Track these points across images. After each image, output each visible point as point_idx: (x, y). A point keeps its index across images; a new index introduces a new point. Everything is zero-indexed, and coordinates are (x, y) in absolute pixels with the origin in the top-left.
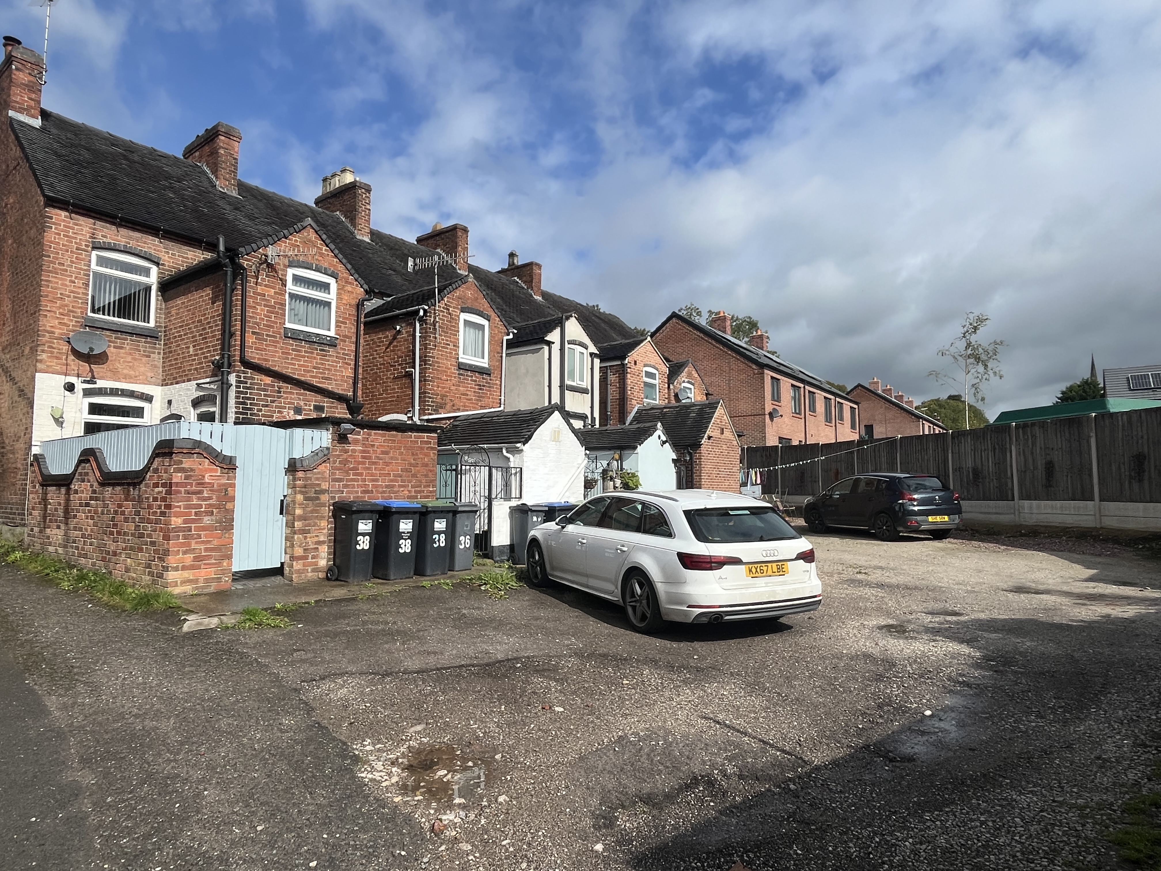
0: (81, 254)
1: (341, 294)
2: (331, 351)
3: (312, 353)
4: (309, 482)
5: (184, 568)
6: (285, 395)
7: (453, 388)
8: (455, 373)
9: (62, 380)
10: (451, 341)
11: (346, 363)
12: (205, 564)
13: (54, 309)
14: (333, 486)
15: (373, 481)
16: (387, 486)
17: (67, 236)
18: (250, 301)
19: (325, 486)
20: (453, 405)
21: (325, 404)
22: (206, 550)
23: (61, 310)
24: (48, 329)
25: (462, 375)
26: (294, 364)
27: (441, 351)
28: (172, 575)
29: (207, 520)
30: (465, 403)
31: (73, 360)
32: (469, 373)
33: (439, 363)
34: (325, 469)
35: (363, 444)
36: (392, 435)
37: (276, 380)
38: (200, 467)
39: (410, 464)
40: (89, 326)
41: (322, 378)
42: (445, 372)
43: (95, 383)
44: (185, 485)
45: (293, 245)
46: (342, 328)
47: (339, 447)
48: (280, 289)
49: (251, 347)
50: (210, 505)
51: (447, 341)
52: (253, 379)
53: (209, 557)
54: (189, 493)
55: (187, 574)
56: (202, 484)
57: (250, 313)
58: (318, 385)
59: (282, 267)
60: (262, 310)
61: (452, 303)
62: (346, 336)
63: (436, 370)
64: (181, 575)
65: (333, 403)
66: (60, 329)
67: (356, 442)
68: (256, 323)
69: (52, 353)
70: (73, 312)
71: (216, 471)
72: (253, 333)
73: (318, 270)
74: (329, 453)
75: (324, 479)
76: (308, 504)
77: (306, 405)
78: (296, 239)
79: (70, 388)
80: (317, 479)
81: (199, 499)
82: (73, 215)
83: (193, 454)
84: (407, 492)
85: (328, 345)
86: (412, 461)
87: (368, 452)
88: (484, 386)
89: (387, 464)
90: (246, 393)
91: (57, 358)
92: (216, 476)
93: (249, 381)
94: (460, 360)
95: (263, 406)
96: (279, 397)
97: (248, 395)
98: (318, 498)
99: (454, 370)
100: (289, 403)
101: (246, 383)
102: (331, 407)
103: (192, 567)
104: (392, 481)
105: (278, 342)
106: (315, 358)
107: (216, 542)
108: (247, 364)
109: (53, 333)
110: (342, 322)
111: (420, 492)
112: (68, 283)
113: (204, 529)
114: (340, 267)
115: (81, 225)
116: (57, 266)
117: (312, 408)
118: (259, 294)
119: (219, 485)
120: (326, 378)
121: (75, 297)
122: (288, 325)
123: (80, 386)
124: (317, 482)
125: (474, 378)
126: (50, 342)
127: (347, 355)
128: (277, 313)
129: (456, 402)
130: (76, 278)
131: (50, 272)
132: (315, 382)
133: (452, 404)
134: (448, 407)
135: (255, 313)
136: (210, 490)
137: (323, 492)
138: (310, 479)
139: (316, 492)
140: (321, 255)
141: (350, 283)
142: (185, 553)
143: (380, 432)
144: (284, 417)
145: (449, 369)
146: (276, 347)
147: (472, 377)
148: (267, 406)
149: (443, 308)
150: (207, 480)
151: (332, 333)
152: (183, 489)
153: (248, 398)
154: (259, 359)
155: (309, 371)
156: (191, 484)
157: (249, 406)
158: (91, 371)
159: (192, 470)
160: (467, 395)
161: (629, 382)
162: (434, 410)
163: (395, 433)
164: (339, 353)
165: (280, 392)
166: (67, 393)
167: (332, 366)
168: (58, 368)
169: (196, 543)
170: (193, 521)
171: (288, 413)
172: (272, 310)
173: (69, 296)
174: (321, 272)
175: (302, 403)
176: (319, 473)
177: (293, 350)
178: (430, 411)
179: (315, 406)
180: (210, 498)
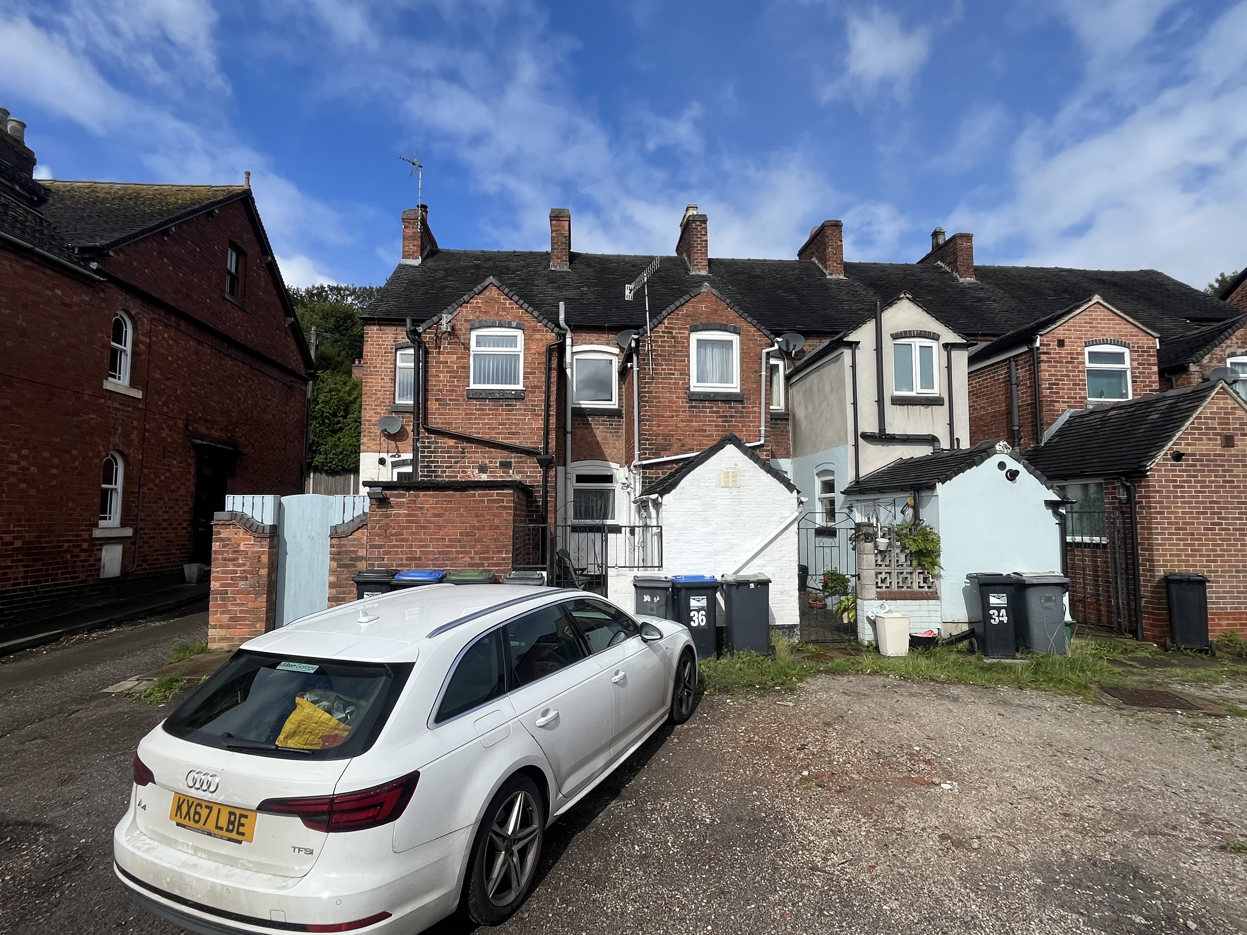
0: (388, 356)
1: (528, 344)
2: (519, 405)
3: (498, 410)
4: (344, 549)
5: (221, 627)
6: (469, 455)
7: (681, 425)
8: (685, 407)
9: (376, 456)
10: (675, 370)
11: (536, 415)
12: (240, 625)
13: (371, 403)
14: (371, 553)
15: (422, 546)
16: (439, 553)
17: (379, 345)
18: (432, 371)
19: (362, 553)
20: (683, 445)
21: (513, 460)
22: (241, 611)
23: (376, 403)
24: (367, 418)
25: (695, 407)
26: (478, 424)
27: (661, 383)
28: (211, 632)
29: (242, 584)
30: (701, 440)
31: (385, 440)
32: (707, 404)
33: (659, 397)
34: (362, 535)
35: (409, 507)
36: (447, 495)
37: (460, 442)
38: (236, 536)
39: (473, 527)
40: (395, 412)
41: (509, 433)
42: (669, 407)
43: (400, 456)
44: (223, 552)
45: (474, 308)
46: (531, 379)
47: (380, 512)
48: (463, 354)
49: (434, 414)
50: (244, 571)
51: (671, 369)
52: (437, 443)
53: (244, 619)
54: (225, 560)
55: (223, 632)
56: (238, 551)
57: (432, 381)
58: (504, 441)
59: (464, 331)
60: (444, 377)
61: (675, 324)
62: (535, 387)
63: (655, 406)
64: (219, 632)
65: (521, 457)
66: (376, 417)
67: (400, 505)
68: (439, 390)
69: (370, 436)
70: (384, 402)
71: (250, 540)
72: (436, 400)
73: (501, 326)
74: (366, 519)
75: (361, 546)
76: (343, 572)
77: (491, 462)
78: (478, 301)
79: (382, 462)
80: (353, 546)
81: (234, 565)
82: (382, 327)
83: (229, 525)
84: (469, 560)
85: (514, 399)
86: (477, 524)
87: (416, 515)
88: (732, 417)
89: (440, 527)
90: (431, 457)
91: (374, 440)
92: (249, 544)
93: (433, 446)
94: (692, 389)
95: (447, 467)
96: (463, 458)
97: (432, 459)
98: (354, 566)
99: (683, 403)
100: (473, 462)
101: (430, 447)
102: (519, 462)
103: (228, 627)
104: (448, 547)
105: (461, 405)
106: (500, 415)
107: (250, 605)
108: (431, 431)
109: (370, 421)
110: (530, 373)
111: (487, 559)
112: (380, 381)
113: (238, 592)
114: (528, 317)
115: (387, 334)
116: (372, 369)
117: (498, 465)
118: (441, 362)
119: (253, 553)
120: (513, 433)
121: (384, 391)
122: (473, 386)
123: (389, 460)
124: (352, 549)
125: (714, 409)
126: (369, 428)
127: (537, 406)
128: (460, 377)
129: (688, 440)
130: (385, 375)
131: (368, 375)
132: (500, 439)
133: (680, 444)
134: (675, 448)
135: (439, 381)
136: (244, 557)
137: (361, 559)
138: (345, 545)
139: (351, 559)
140: (505, 309)
141: (539, 331)
142: (222, 613)
143: (431, 493)
144: (469, 476)
145: (675, 403)
146: (459, 409)
147: (712, 407)
148: (451, 467)
149: (663, 332)
150: (242, 549)
151: (520, 387)
152: (220, 557)
153: (432, 462)
154: (442, 423)
155: (493, 429)
156: (228, 552)
157: (433, 469)
158: (397, 447)
159: (229, 539)
160: (705, 431)
161: (1045, 375)
162: (654, 454)
163: (451, 492)
164: (527, 405)
165: (463, 452)
166: (381, 466)
167: (520, 419)
168: (374, 448)
169: (232, 605)
170: (229, 585)
171: (473, 472)
172: (454, 374)
173: (380, 391)
174: (505, 327)
175: (487, 461)
176: (354, 540)
177: (477, 410)
178: (647, 456)
179: (501, 462)
180: (244, 565)
